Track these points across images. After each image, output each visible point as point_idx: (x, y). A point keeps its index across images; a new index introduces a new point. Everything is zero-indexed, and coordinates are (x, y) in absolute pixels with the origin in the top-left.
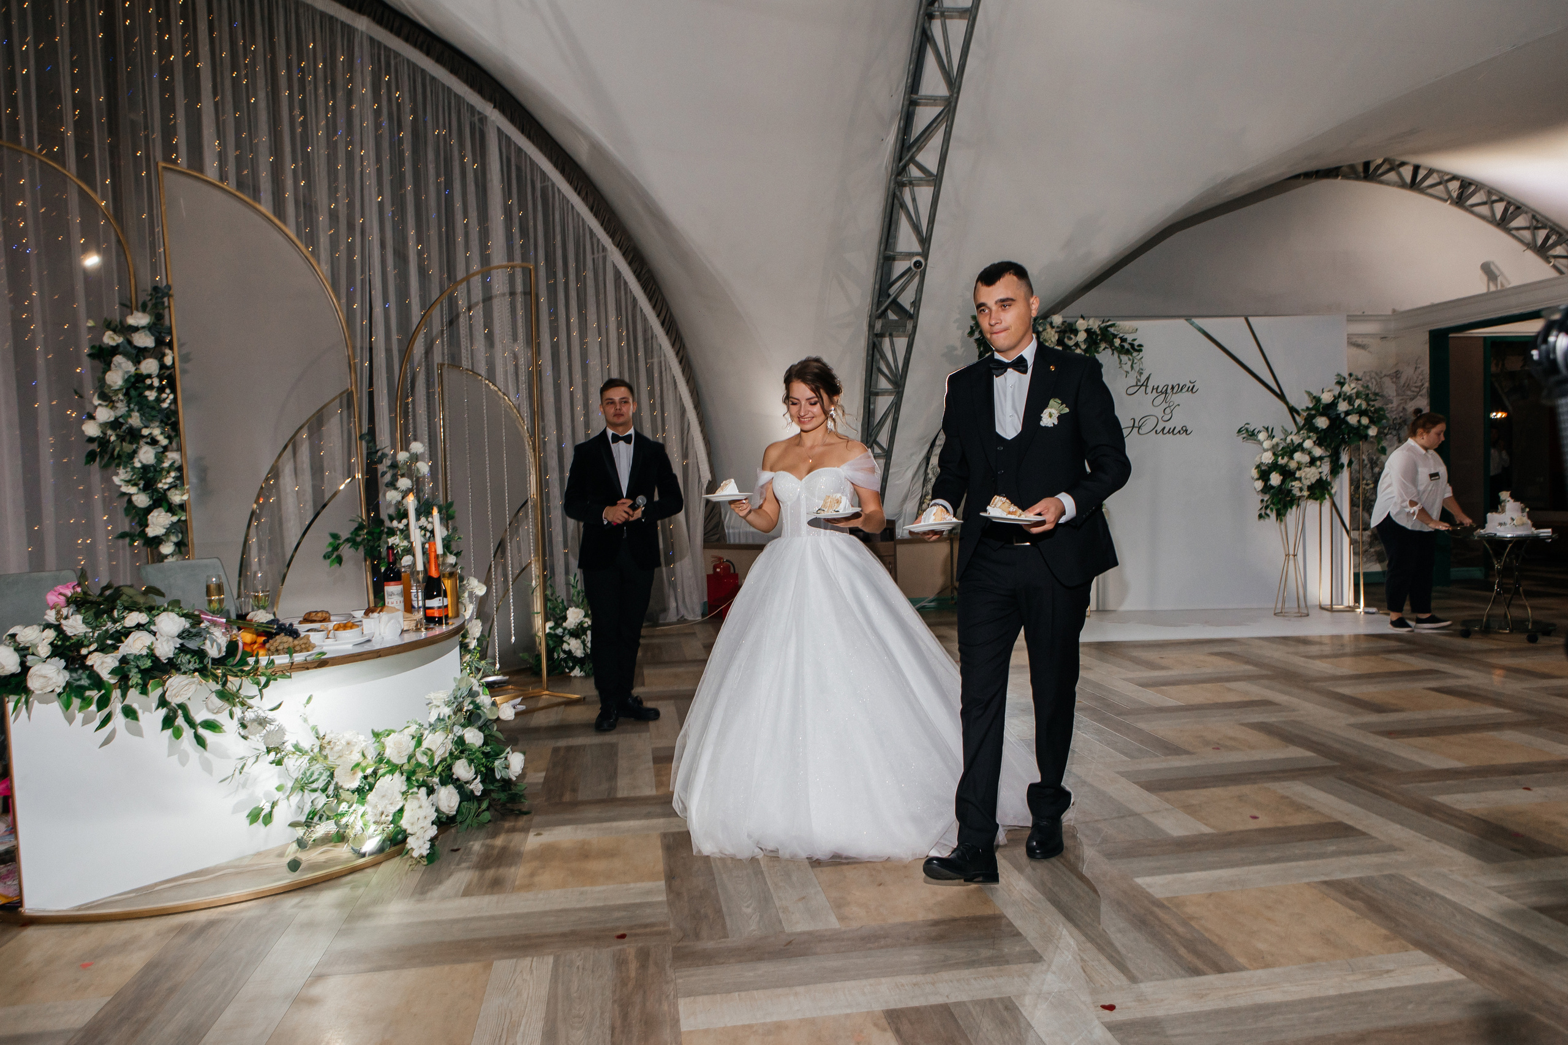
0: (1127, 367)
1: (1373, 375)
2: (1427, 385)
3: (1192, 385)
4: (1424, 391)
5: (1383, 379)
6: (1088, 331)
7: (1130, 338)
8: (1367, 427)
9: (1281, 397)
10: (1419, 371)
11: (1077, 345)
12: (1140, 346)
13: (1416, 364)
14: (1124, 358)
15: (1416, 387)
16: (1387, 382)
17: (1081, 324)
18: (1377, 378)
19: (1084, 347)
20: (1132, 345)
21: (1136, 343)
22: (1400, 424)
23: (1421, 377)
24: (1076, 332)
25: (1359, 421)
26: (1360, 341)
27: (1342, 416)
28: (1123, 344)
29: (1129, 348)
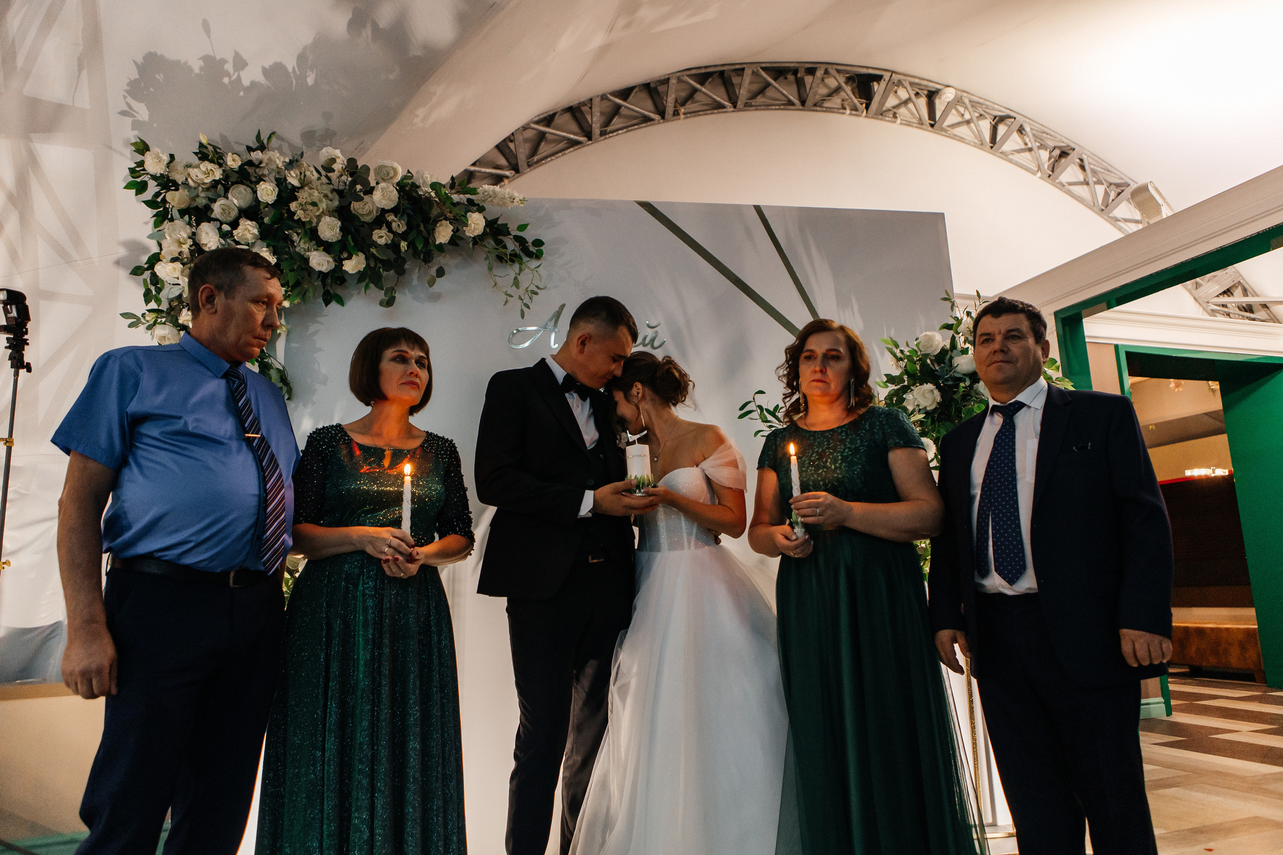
12: (538, 243)
17: (386, 169)
19: (398, 226)
28: (500, 237)
29: (518, 251)
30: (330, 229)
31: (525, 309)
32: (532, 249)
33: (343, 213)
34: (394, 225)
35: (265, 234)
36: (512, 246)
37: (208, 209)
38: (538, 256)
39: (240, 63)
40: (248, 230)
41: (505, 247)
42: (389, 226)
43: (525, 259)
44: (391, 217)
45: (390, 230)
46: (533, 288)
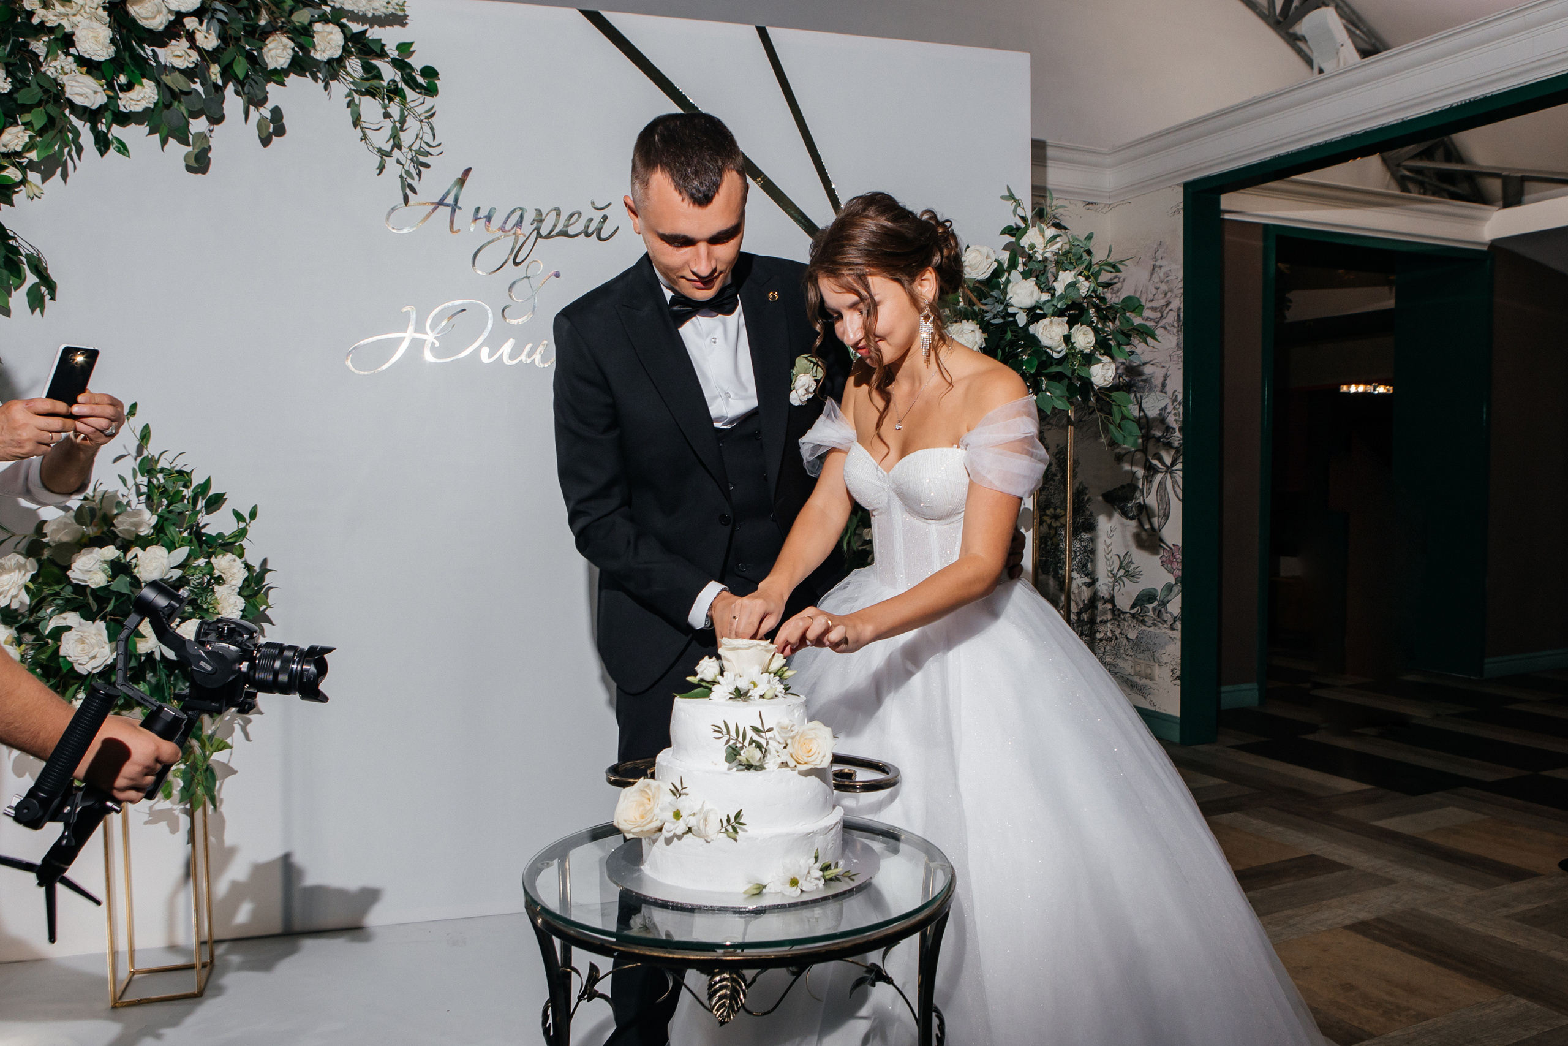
2: (1177, 303)
3: (598, 216)
4: (1171, 318)
8: (1089, 359)
10: (1161, 273)
12: (430, 72)
13: (1155, 259)
14: (368, 105)
15: (1154, 309)
19: (205, 37)
20: (404, 68)
21: (415, 60)
23: (1164, 287)
25: (1067, 339)
27: (1022, 319)
28: (371, 60)
29: (398, 79)
30: (94, 39)
32: (421, 79)
34: (199, 37)
36: (389, 73)
38: (430, 91)
41: (379, 76)
42: (191, 36)
44: (191, 23)
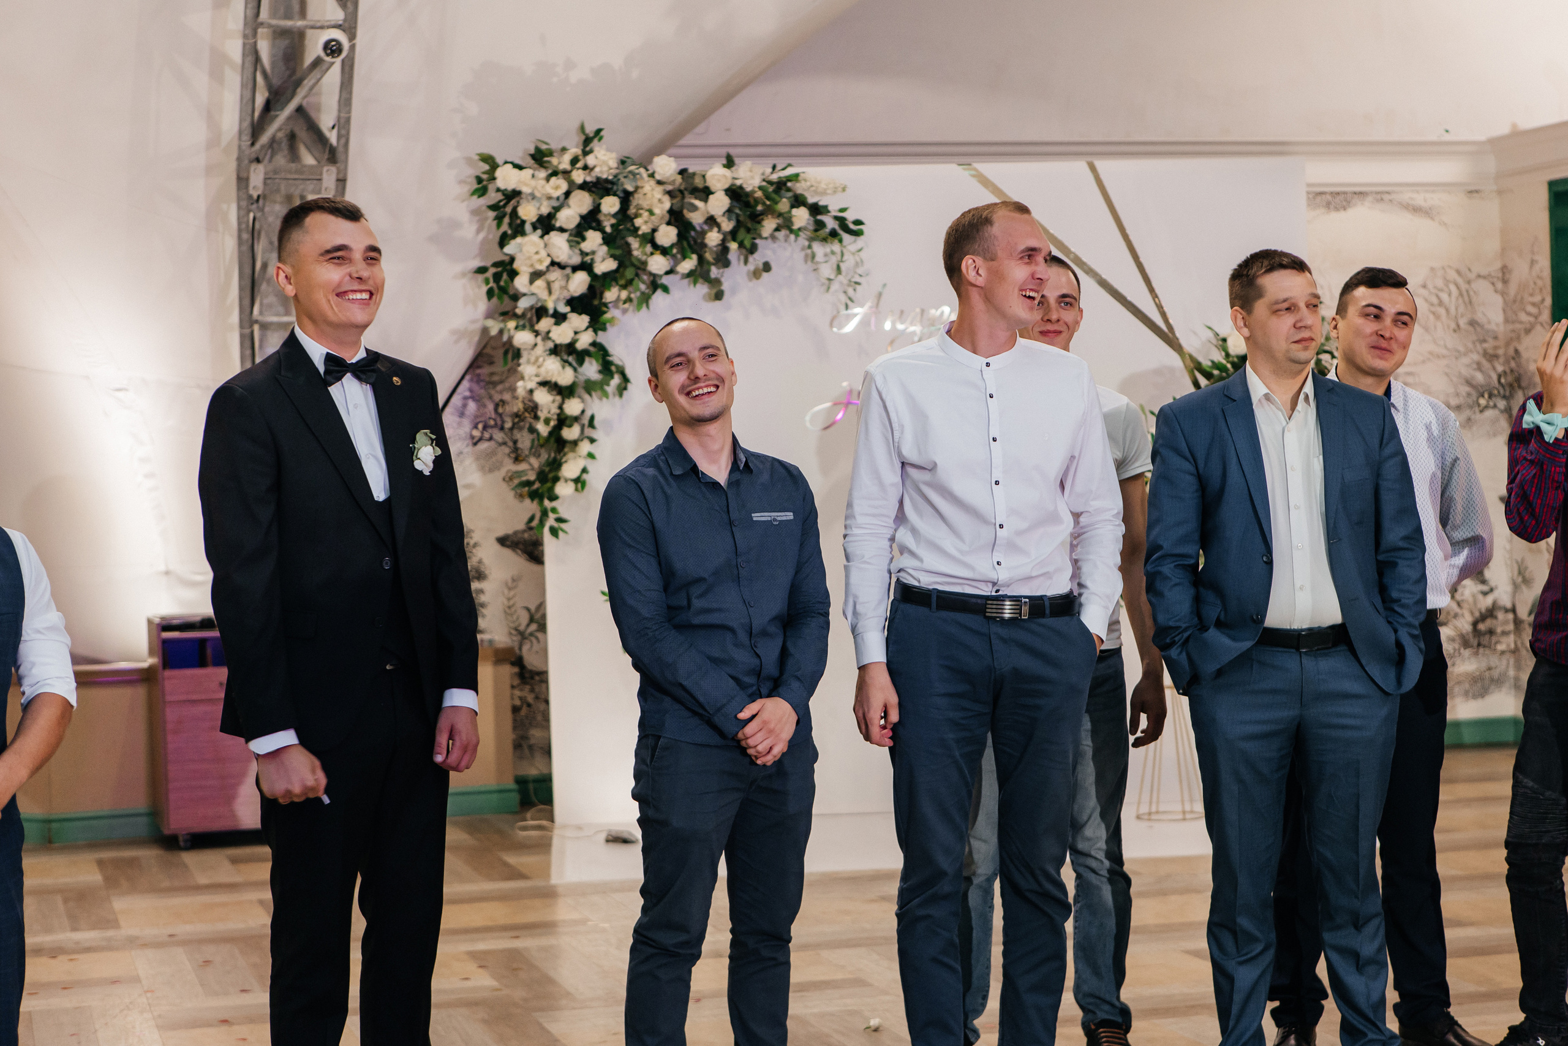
0: (827, 271)
1: (1452, 275)
5: (1473, 285)
6: (735, 193)
7: (833, 204)
9: (1169, 338)
10: (1537, 269)
11: (711, 221)
12: (858, 222)
14: (819, 249)
15: (1533, 304)
16: (1483, 289)
17: (718, 176)
18: (1460, 281)
19: (727, 225)
20: (842, 221)
21: (850, 216)
22: (1511, 385)
24: (705, 193)
26: (1419, 199)
28: (819, 217)
29: (837, 227)
30: (667, 235)
31: (849, 303)
32: (852, 227)
33: (676, 217)
34: (724, 226)
35: (608, 240)
36: (831, 224)
37: (551, 216)
38: (857, 234)
39: (570, 65)
40: (593, 240)
42: (718, 226)
43: (846, 237)
45: (719, 231)
46: (857, 279)
